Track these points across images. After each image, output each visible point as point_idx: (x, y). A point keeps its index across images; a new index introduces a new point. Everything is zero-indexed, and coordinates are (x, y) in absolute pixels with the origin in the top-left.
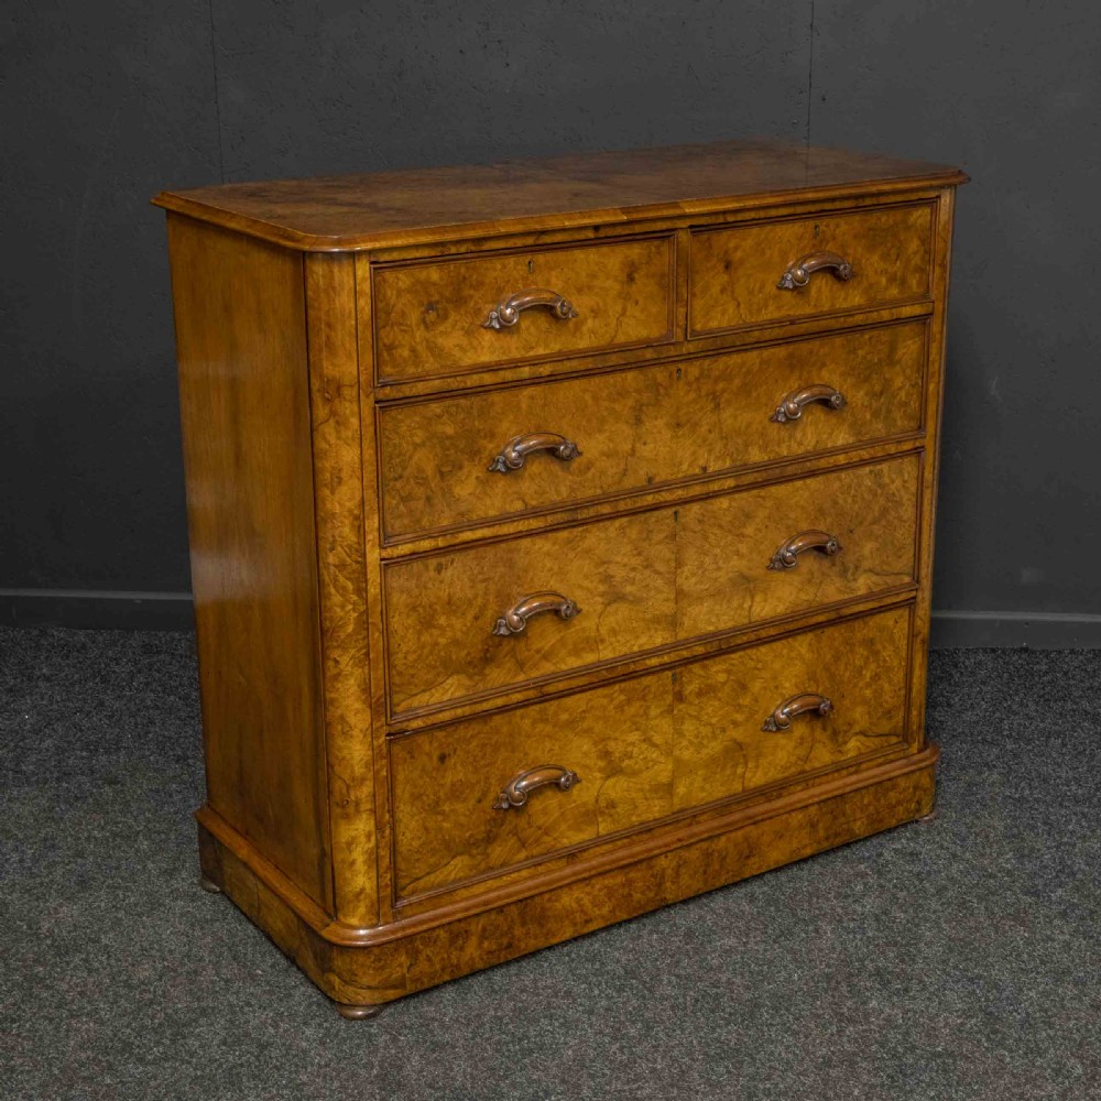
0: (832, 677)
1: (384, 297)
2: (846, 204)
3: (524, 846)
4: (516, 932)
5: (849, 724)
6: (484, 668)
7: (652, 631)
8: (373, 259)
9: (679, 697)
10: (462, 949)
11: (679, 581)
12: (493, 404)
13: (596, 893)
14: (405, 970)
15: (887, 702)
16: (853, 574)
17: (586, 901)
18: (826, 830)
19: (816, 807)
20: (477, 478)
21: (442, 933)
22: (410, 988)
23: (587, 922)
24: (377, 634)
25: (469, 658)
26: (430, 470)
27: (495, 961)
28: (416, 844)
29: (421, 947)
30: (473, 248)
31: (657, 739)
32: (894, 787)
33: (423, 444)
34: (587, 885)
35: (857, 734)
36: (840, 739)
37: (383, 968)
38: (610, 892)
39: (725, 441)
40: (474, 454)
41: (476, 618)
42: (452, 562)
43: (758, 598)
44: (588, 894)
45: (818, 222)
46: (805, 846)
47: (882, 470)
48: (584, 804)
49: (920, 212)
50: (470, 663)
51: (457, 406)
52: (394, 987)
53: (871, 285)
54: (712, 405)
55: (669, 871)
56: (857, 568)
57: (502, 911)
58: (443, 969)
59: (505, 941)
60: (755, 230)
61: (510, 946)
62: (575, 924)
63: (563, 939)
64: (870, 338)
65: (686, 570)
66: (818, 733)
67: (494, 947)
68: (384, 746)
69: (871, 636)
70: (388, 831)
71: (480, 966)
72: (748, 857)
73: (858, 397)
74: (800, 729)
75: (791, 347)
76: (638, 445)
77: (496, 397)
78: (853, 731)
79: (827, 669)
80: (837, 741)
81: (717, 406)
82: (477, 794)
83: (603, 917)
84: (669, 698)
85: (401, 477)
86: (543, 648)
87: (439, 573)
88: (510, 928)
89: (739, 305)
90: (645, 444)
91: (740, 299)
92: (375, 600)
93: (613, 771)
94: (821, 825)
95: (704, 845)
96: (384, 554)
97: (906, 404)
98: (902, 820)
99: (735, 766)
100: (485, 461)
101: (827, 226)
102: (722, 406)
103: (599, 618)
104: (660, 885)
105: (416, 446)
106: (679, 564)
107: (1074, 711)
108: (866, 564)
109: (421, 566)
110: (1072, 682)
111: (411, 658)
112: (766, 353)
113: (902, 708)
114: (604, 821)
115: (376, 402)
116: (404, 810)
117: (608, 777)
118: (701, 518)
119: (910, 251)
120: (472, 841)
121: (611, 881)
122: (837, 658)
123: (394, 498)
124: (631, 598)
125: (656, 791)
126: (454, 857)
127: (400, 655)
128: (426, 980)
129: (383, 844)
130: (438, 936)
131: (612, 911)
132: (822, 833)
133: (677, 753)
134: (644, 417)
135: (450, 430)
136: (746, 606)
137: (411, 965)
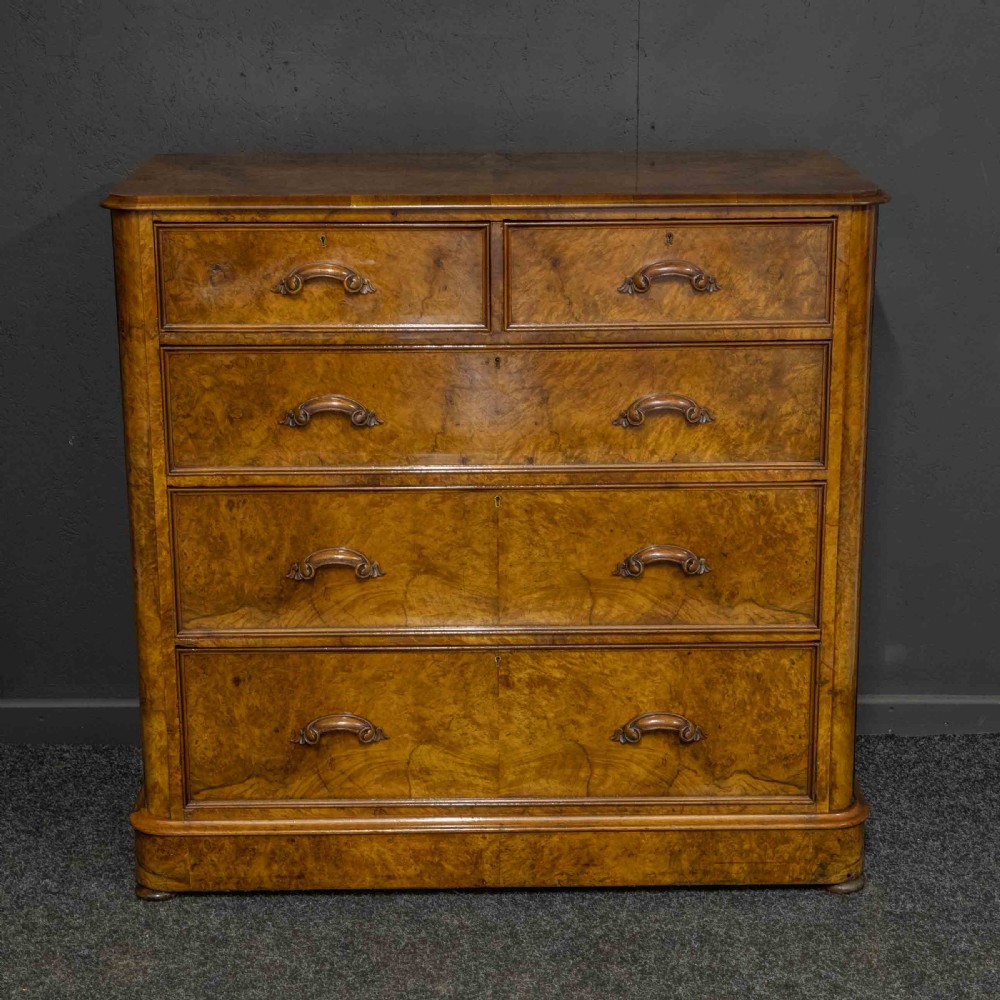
0: (704, 703)
1: (170, 253)
2: (705, 214)
3: (325, 786)
4: (309, 865)
5: (730, 759)
6: (278, 607)
7: (469, 611)
8: (155, 218)
9: (507, 683)
10: (249, 864)
11: (502, 567)
12: (285, 363)
13: (399, 851)
14: (189, 867)
15: (782, 748)
16: (728, 600)
17: (389, 856)
18: (692, 863)
19: (676, 835)
20: (269, 429)
21: (227, 842)
22: (193, 886)
23: (389, 877)
24: (164, 553)
25: (262, 595)
26: (219, 412)
27: (285, 887)
28: (210, 754)
29: (205, 850)
30: (258, 218)
31: (481, 718)
32: (786, 841)
33: (211, 390)
34: (389, 841)
35: (740, 772)
36: (718, 773)
37: (167, 858)
38: (416, 856)
39: (555, 437)
40: (266, 405)
41: (270, 558)
42: (244, 502)
43: (602, 601)
44: (392, 850)
45: (671, 231)
46: (663, 874)
47: (766, 497)
48: (393, 762)
49: (811, 231)
50: (263, 599)
51: (247, 360)
52: (179, 880)
53: (745, 302)
54: (539, 398)
55: (487, 854)
56: (733, 595)
57: (293, 841)
58: (229, 878)
59: (296, 870)
60: (591, 232)
61: (301, 876)
62: (376, 876)
63: (360, 887)
64: (746, 356)
65: (512, 556)
66: (687, 761)
67: (285, 873)
68: (173, 655)
69: (758, 671)
70: (177, 735)
71: (268, 886)
72: (587, 865)
73: (728, 417)
74: (660, 749)
75: (640, 353)
76: (449, 424)
77: (289, 358)
78: (733, 768)
79: (695, 692)
80: (713, 774)
81: (545, 400)
82: (275, 725)
83: (409, 878)
84: (494, 681)
85: (189, 415)
86: (342, 601)
87: (231, 509)
88: (303, 859)
89: (570, 303)
90: (458, 425)
91: (572, 299)
92: (163, 521)
93: (428, 737)
94: (684, 856)
95: (532, 838)
96: (171, 482)
97: (798, 431)
98: (799, 879)
99: (579, 767)
100: (278, 414)
101: (684, 235)
102: (550, 401)
103: (407, 585)
104: (476, 864)
105: (204, 390)
106: (502, 548)
107: (952, 806)
108: (748, 592)
109: (212, 501)
110: (946, 773)
111: (202, 581)
112: (607, 355)
113: (805, 759)
114: (417, 784)
115: (162, 345)
116: (196, 721)
117: (421, 742)
118: (529, 509)
119: (799, 270)
120: (269, 766)
121: (417, 844)
122: (710, 684)
123: (182, 433)
124: (445, 573)
125: (478, 769)
126: (249, 778)
127: (191, 577)
128: (211, 883)
129: (172, 745)
130: (223, 845)
131: (420, 875)
132: (685, 865)
133: (503, 737)
134: (455, 398)
135: (240, 381)
136: (586, 607)
137: (195, 864)
